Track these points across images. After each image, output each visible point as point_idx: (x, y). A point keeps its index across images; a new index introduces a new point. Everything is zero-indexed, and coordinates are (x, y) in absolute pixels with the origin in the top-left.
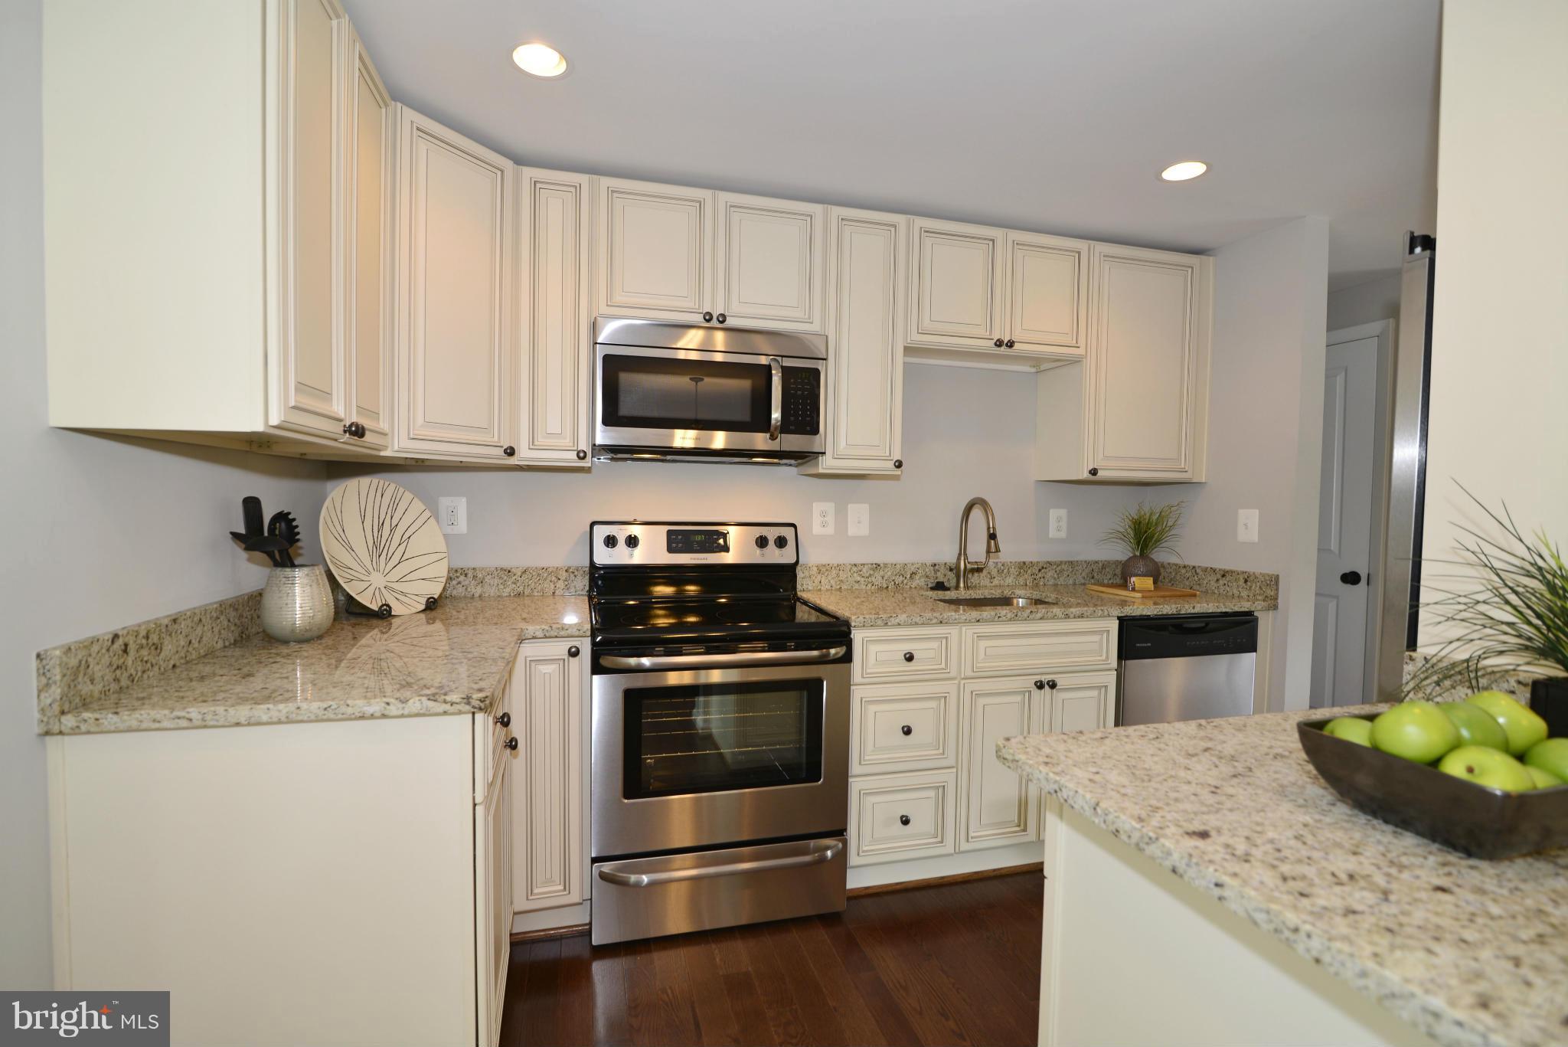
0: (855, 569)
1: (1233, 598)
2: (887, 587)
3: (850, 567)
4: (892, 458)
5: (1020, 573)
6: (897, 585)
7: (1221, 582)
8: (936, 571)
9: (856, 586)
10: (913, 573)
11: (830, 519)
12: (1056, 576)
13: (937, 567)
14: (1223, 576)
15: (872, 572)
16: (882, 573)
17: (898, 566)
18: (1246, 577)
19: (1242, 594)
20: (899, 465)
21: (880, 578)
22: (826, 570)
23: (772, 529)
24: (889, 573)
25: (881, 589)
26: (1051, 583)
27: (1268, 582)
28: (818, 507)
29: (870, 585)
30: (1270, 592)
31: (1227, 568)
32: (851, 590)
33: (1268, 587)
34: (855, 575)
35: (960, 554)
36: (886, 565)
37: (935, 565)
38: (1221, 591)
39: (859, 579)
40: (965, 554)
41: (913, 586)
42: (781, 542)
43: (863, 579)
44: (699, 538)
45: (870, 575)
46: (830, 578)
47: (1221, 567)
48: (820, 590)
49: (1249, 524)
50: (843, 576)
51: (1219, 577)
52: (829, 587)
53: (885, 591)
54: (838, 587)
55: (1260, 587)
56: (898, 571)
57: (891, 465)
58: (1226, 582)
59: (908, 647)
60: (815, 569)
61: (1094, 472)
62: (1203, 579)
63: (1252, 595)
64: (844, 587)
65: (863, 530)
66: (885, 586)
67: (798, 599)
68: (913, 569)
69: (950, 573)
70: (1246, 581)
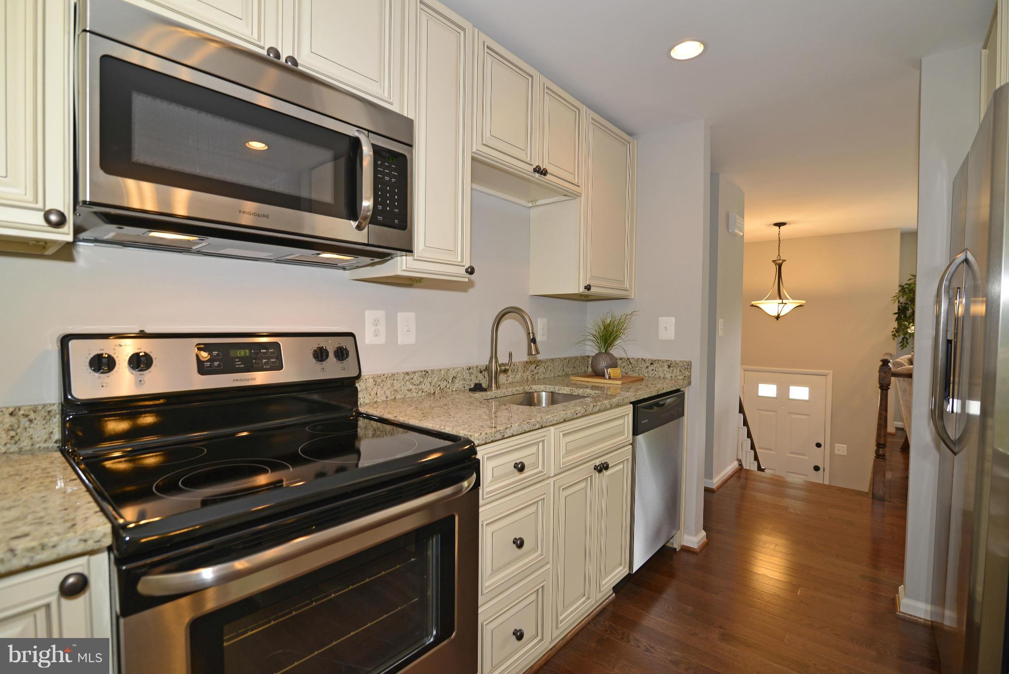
0: (407, 377)
1: (660, 379)
2: (435, 393)
3: (402, 376)
4: (464, 264)
5: (524, 371)
6: (441, 390)
7: (650, 368)
8: (471, 374)
9: (409, 395)
10: (454, 377)
11: (382, 328)
12: (544, 371)
13: (471, 370)
14: (652, 364)
15: (422, 380)
16: (429, 379)
17: (443, 372)
18: (669, 364)
19: (666, 376)
20: (471, 271)
21: (429, 384)
22: (382, 381)
23: (330, 340)
24: (436, 379)
25: (429, 395)
26: (542, 377)
27: (686, 367)
28: (370, 315)
29: (420, 392)
30: (687, 373)
31: (655, 358)
32: (404, 400)
33: (686, 370)
34: (408, 383)
35: (491, 358)
36: (433, 371)
37: (470, 368)
38: (651, 375)
39: (411, 387)
40: (496, 358)
41: (453, 389)
42: (341, 354)
43: (414, 387)
44: (242, 353)
45: (420, 382)
46: (385, 389)
47: (649, 358)
48: (376, 402)
49: (667, 327)
50: (397, 385)
51: (649, 365)
52: (385, 399)
53: (433, 397)
54: (393, 397)
55: (680, 370)
56: (443, 376)
57: (462, 271)
58: (654, 369)
59: (516, 457)
60: (371, 380)
61: (588, 288)
62: (636, 367)
63: (674, 376)
64: (399, 396)
65: (411, 339)
66: (433, 392)
67: (360, 414)
68: (453, 373)
69: (480, 374)
70: (669, 367)
